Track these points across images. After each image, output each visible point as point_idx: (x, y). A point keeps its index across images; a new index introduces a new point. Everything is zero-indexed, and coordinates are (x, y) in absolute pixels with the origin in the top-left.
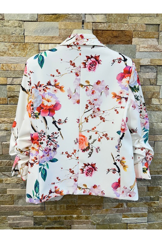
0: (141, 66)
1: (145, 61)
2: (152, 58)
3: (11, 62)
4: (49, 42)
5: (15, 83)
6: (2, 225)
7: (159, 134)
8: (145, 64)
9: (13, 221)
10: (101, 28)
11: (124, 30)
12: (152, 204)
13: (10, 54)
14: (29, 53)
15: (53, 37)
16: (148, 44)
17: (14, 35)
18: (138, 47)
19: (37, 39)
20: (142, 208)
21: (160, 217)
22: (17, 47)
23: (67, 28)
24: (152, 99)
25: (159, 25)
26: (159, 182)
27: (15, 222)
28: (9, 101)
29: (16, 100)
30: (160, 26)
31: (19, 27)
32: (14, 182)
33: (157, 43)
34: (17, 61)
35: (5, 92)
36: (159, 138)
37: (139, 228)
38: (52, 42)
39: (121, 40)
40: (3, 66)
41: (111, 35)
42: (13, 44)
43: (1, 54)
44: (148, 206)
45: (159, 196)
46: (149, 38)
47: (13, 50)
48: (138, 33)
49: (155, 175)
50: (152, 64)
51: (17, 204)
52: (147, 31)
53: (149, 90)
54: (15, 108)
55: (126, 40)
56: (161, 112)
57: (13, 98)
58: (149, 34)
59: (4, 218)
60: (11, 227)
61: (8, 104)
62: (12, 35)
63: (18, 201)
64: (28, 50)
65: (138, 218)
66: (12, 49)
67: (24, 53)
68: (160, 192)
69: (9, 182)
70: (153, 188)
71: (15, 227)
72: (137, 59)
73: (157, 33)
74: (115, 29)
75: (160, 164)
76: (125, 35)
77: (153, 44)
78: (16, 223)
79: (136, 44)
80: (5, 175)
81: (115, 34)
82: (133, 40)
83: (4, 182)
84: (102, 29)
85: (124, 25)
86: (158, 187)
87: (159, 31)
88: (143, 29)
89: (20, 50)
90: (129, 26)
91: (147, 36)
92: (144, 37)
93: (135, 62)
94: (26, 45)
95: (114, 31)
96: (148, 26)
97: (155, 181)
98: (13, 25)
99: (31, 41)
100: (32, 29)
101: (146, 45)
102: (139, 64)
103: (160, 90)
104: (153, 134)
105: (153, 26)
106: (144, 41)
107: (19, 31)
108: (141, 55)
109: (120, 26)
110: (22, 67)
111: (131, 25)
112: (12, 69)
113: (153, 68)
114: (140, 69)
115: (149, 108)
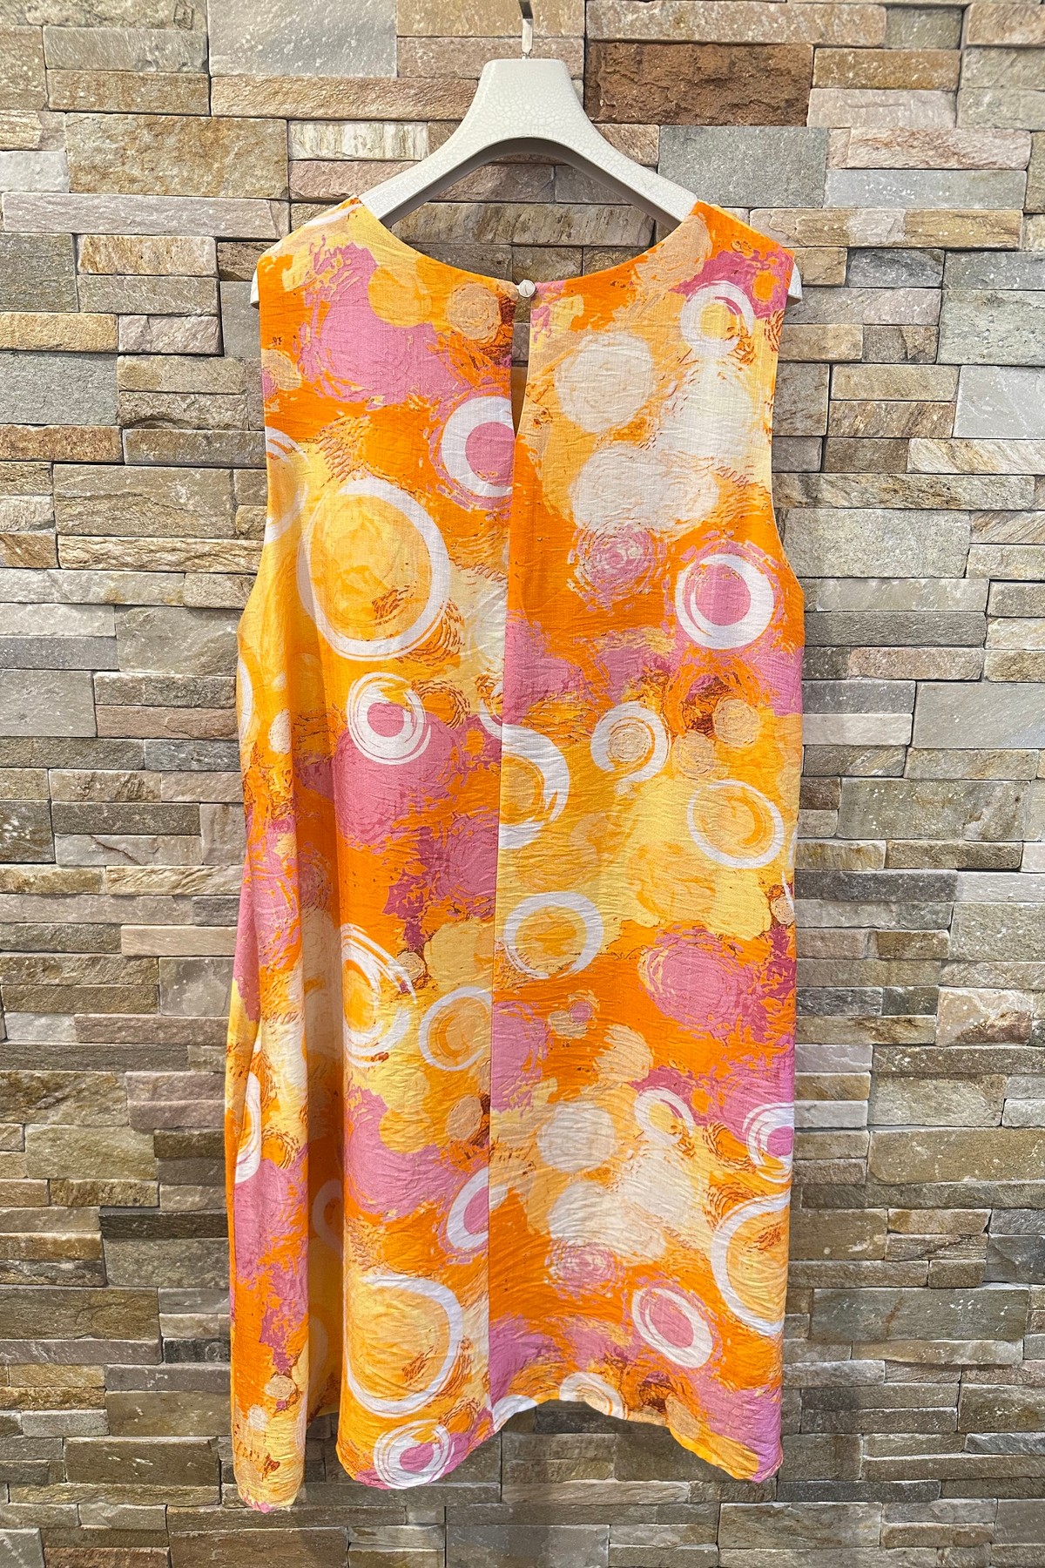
0: (853, 251)
1: (877, 223)
2: (916, 205)
3: (140, 224)
4: (345, 114)
5: (159, 346)
6: (99, 1118)
7: (942, 641)
8: (873, 241)
9: (152, 1099)
10: (633, 32)
11: (761, 39)
12: (899, 1029)
13: (133, 181)
14: (237, 175)
15: (364, 85)
16: (895, 120)
17: (153, 69)
18: (838, 139)
19: (277, 93)
20: (844, 1050)
21: (940, 1104)
22: (171, 141)
23: (441, 30)
24: (912, 441)
25: (963, 9)
26: (938, 908)
27: (163, 1103)
28: (130, 443)
29: (166, 439)
30: (969, 15)
31: (180, 23)
32: (161, 886)
33: (948, 117)
34: (172, 218)
35: (107, 396)
36: (945, 663)
37: (825, 1153)
38: (361, 114)
39: (747, 101)
40: (96, 249)
41: (687, 70)
42: (149, 126)
43: (85, 179)
44: (874, 1038)
45: (938, 991)
46: (905, 88)
47: (147, 156)
48: (844, 56)
50: (914, 242)
51: (176, 1005)
52: (894, 48)
53: (897, 390)
54: (160, 486)
55: (773, 102)
56: (957, 514)
57: (148, 427)
58: (906, 67)
59: (107, 1079)
60: (144, 1132)
61: (123, 464)
62: (142, 70)
63: (182, 991)
64: (228, 160)
65: (816, 1102)
67: (208, 178)
68: (945, 962)
69: (130, 890)
70: (903, 940)
71: (164, 1129)
72: (831, 209)
73: (948, 56)
74: (713, 38)
75: (947, 811)
76: (769, 72)
77: (922, 122)
78: (170, 1107)
79: (826, 125)
80: (112, 849)
81: (711, 63)
82: (814, 97)
83: (104, 888)
84: (636, 36)
85: (761, 14)
86: (934, 935)
87: (962, 46)
88: (869, 32)
89: (187, 157)
90: (788, 18)
91: (894, 73)
92: (875, 83)
93: (819, 225)
94: (218, 130)
95: (705, 48)
96: (897, 18)
97: (916, 903)
98: (145, 15)
99: (243, 109)
100: (251, 34)
101: (883, 130)
102: (844, 242)
103: (956, 393)
104: (909, 641)
105: (929, 15)
106: (876, 104)
107: (182, 50)
108: (853, 188)
109: (738, 16)
110: (197, 254)
111: (803, 13)
112: (145, 265)
113: (923, 266)
114: (848, 267)
115: (895, 491)
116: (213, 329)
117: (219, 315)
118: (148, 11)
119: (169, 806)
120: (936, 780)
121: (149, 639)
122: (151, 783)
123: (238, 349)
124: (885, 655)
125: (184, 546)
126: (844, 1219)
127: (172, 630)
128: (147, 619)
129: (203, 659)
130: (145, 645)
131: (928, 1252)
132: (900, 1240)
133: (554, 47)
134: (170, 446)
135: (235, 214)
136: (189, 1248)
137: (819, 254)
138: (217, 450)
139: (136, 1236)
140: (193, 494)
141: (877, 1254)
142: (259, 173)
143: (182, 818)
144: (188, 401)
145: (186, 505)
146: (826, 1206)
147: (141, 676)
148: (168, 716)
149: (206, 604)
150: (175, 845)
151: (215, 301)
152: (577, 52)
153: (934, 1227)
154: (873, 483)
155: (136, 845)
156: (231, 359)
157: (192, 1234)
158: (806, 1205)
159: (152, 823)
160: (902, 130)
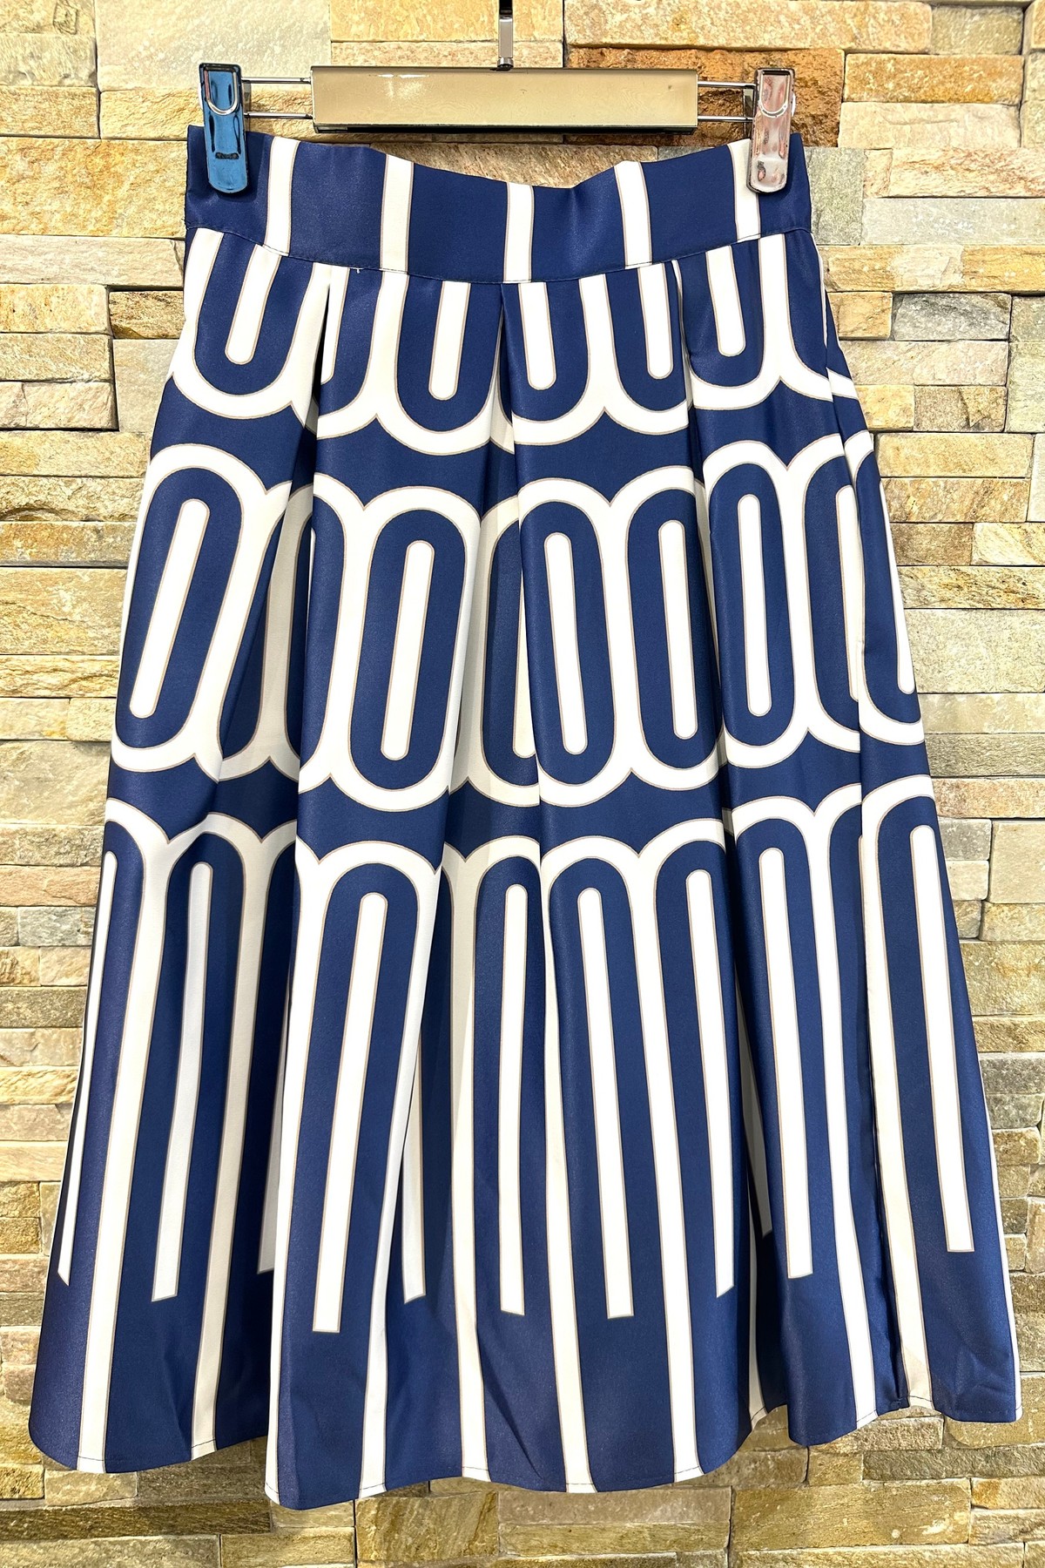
0: (899, 296)
1: (928, 260)
2: (975, 241)
3: (11, 270)
5: (37, 419)
7: (1022, 770)
8: (924, 285)
9: (33, 1362)
10: (623, 35)
11: (779, 44)
13: (2, 217)
14: (132, 210)
15: (291, 101)
16: (947, 140)
17: (27, 82)
18: (877, 161)
19: (184, 109)
22: (50, 169)
23: (385, 33)
24: (978, 527)
25: (1025, 7)
26: (1025, 1101)
29: (45, 534)
30: (1033, 12)
31: (61, 27)
32: (41, 1092)
33: (1011, 136)
34: (51, 263)
36: (1026, 796)
42: (23, 151)
45: (1027, 1203)
46: (958, 101)
47: (20, 188)
48: (883, 64)
49: (1000, 1056)
50: (974, 285)
52: (943, 54)
53: (958, 465)
54: (39, 592)
56: (1035, 614)
57: (24, 519)
58: (957, 76)
62: (13, 83)
64: (122, 192)
66: (13, 181)
67: (96, 213)
68: (1035, 1167)
72: (871, 246)
73: (1009, 63)
74: (722, 42)
75: (1034, 980)
77: (980, 141)
79: (864, 144)
81: (719, 72)
82: (847, 113)
84: (627, 40)
85: (779, 13)
86: (1021, 1133)
87: (1025, 51)
88: (912, 35)
89: (71, 188)
90: (812, 18)
91: (943, 83)
92: (921, 95)
93: (857, 265)
94: (109, 155)
95: (711, 54)
96: (945, 18)
97: (999, 1095)
98: (17, 16)
99: (141, 128)
100: (151, 40)
101: (933, 151)
102: (888, 286)
103: (1031, 467)
104: (982, 771)
105: (983, 14)
106: (924, 120)
107: (63, 58)
108: (897, 220)
109: (751, 15)
110: (82, 306)
111: (829, 12)
112: (16, 319)
113: (986, 313)
114: (894, 316)
115: (959, 587)
116: (105, 396)
117: (112, 381)
118: (21, 12)
119: (50, 992)
120: (1020, 942)
121: (25, 781)
122: (28, 963)
123: (137, 421)
124: (952, 787)
125: (67, 664)
126: (916, 1493)
127: (53, 769)
128: (22, 757)
129: (92, 806)
130: (19, 789)
131: (1023, 1532)
132: (987, 1518)
133: (525, 52)
134: (51, 542)
135: (131, 256)
136: (82, 1551)
137: (860, 300)
138: (109, 546)
139: (14, 1537)
140: (80, 601)
141: (961, 1536)
142: (160, 207)
143: (66, 1007)
144: (74, 486)
145: (70, 614)
146: (893, 1478)
147: (14, 828)
148: (49, 877)
149: (95, 736)
150: (58, 1041)
151: (106, 365)
152: (554, 58)
153: (1029, 1499)
154: (934, 578)
155: (9, 1041)
156: (127, 434)
157: (86, 1533)
158: (867, 1475)
159: (28, 1013)
160: (955, 150)
